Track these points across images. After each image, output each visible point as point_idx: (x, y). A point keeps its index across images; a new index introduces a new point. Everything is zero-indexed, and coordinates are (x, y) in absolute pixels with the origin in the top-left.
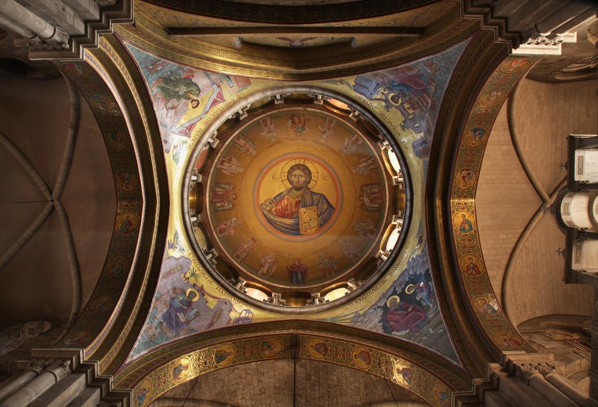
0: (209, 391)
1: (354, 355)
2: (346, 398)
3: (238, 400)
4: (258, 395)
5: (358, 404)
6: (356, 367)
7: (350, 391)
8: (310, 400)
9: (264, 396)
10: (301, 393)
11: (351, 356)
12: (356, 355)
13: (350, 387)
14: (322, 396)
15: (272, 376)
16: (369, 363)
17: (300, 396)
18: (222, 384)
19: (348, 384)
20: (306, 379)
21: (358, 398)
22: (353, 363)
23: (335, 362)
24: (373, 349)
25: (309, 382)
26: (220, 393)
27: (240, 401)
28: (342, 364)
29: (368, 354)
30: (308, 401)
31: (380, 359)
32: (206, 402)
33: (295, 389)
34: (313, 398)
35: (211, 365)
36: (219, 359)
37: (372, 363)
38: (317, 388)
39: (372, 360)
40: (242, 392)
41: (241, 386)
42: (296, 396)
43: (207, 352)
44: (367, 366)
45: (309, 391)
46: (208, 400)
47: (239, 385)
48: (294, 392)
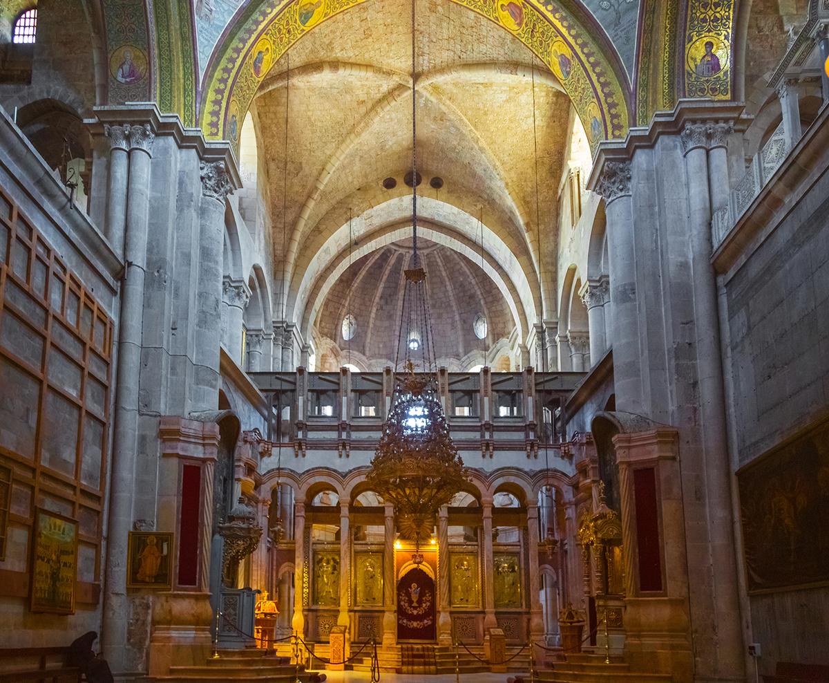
0: (297, 55)
1: (499, 4)
2: (485, 47)
3: (336, 54)
4: (362, 40)
5: (500, 59)
6: (501, 24)
7: (491, 40)
8: (434, 40)
9: (370, 40)
10: (422, 29)
11: (496, 4)
12: (502, 5)
13: (491, 33)
14: (452, 38)
15: (381, 10)
16: (520, 24)
17: (421, 33)
18: (313, 40)
19: (489, 28)
20: (430, 10)
21: (502, 52)
22: (497, 15)
23: (472, 8)
24: (528, 5)
25: (434, 14)
26: (312, 51)
27: (339, 55)
28: (482, 13)
29: (521, 10)
30: (432, 41)
31: (534, 25)
32: (296, 71)
33: (413, 24)
34: (440, 37)
35: (296, 32)
36: (305, 18)
37: (524, 25)
38: (445, 24)
39: (525, 21)
40: (341, 41)
41: (338, 34)
42: (416, 33)
43: (288, 15)
44: (516, 27)
45: (434, 27)
46: (297, 68)
47: (335, 32)
48: (413, 28)
